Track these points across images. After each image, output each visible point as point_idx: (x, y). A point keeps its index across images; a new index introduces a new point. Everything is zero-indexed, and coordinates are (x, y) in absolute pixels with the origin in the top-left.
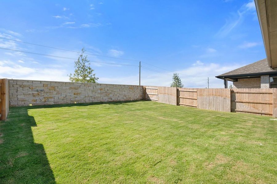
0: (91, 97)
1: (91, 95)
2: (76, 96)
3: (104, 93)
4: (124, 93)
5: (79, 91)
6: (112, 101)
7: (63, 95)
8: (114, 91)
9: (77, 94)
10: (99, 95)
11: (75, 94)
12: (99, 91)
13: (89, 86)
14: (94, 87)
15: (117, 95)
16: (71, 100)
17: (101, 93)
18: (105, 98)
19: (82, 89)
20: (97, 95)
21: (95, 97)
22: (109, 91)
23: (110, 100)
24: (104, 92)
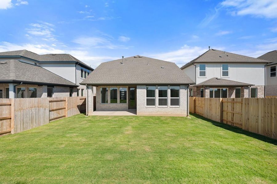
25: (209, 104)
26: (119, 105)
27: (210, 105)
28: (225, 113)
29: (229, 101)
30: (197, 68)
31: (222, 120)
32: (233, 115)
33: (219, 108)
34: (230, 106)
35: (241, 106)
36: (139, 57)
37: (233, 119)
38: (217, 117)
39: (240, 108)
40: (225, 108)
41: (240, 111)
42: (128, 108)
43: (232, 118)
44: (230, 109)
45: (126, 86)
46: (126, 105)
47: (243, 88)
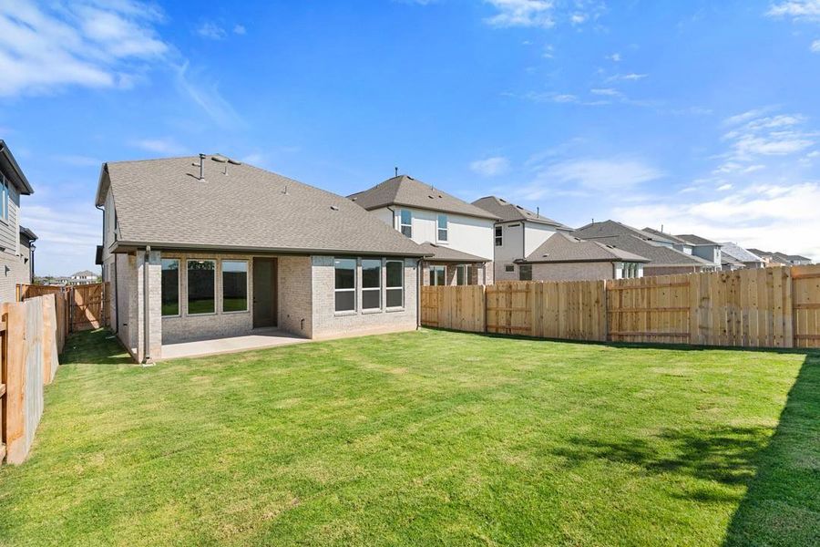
25: (454, 297)
26: (219, 317)
27: (457, 301)
28: (492, 314)
29: (500, 288)
30: (396, 218)
31: (486, 327)
32: (510, 315)
33: (480, 305)
34: (504, 300)
35: (524, 297)
36: (229, 162)
37: (509, 322)
38: (477, 323)
39: (524, 300)
40: (492, 304)
41: (524, 306)
42: (251, 326)
43: (507, 320)
44: (503, 304)
45: (247, 257)
46: (245, 317)
47: (476, 265)
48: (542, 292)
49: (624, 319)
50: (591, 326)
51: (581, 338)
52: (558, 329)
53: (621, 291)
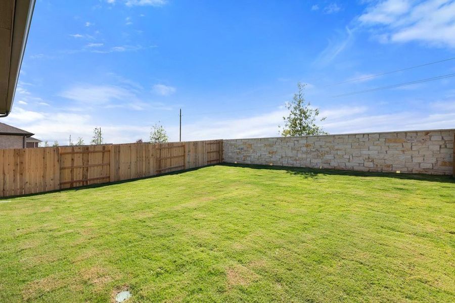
0: (291, 157)
1: (290, 154)
2: (271, 156)
3: (314, 152)
4: (365, 152)
5: (275, 149)
6: (330, 167)
7: (259, 154)
8: (336, 147)
9: (273, 153)
10: (304, 156)
11: (269, 153)
12: (304, 149)
13: (287, 142)
14: (296, 142)
15: (345, 157)
16: (266, 160)
17: (307, 153)
18: (315, 161)
19: (278, 146)
20: (300, 156)
21: (297, 158)
22: (323, 149)
23: (326, 166)
24: (314, 150)
28: (67, 172)
37: (85, 177)
39: (101, 158)
43: (83, 176)
48: (119, 152)
49: (162, 163)
50: (149, 168)
51: (144, 176)
52: (130, 173)
53: (160, 150)
